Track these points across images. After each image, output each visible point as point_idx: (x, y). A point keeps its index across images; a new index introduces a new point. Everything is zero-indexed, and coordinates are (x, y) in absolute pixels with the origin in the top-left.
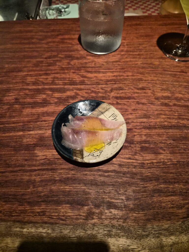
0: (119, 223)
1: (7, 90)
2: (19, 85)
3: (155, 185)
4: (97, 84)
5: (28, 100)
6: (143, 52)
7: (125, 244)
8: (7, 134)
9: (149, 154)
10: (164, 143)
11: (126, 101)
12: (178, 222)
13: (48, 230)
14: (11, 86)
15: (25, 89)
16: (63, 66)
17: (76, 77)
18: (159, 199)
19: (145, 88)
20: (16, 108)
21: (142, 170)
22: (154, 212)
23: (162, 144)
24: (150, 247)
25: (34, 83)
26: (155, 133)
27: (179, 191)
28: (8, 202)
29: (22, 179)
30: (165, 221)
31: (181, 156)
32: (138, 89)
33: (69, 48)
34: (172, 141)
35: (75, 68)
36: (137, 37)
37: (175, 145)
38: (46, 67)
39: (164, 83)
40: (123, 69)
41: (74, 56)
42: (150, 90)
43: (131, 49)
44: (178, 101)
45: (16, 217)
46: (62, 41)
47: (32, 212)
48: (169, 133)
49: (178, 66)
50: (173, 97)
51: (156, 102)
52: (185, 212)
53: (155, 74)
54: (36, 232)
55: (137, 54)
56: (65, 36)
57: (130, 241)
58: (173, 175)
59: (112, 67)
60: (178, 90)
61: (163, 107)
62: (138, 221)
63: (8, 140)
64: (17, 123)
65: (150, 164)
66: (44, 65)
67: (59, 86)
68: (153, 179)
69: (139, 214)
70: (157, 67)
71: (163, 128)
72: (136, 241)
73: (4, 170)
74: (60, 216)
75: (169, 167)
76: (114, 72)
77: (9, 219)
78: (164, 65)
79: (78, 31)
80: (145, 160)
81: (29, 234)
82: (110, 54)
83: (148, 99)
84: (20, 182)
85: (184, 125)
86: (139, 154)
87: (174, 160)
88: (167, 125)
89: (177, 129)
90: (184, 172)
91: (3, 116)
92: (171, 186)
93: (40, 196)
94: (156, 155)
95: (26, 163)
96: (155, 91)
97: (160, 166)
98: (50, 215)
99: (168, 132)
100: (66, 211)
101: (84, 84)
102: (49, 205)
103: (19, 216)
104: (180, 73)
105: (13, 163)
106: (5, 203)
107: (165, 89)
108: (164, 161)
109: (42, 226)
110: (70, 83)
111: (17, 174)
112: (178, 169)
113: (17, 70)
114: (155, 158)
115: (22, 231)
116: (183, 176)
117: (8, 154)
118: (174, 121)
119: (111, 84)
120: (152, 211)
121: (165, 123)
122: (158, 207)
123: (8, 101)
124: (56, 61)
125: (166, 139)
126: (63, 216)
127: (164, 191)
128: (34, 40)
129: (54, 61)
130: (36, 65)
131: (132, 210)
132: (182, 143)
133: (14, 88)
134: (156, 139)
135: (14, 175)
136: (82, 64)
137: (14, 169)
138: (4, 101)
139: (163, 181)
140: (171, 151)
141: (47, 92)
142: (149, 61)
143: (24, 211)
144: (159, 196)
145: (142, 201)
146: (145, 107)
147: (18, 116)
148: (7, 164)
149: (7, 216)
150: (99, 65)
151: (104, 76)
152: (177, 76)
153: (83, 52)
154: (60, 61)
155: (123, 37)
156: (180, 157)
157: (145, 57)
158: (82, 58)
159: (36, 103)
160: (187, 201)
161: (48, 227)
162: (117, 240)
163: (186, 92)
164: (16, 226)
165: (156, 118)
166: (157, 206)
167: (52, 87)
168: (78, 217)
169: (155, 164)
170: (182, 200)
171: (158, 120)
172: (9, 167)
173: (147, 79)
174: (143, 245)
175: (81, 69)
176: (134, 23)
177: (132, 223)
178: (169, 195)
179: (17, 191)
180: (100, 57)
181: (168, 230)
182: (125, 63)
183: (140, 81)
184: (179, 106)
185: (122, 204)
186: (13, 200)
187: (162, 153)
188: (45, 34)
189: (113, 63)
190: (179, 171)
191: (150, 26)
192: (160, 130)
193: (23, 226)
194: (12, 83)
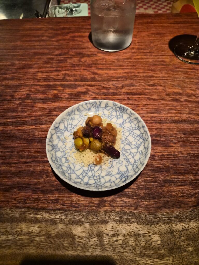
0: (130, 210)
1: (18, 85)
2: (30, 81)
3: (166, 176)
4: (108, 80)
5: (39, 95)
6: (155, 50)
7: (136, 229)
8: (19, 128)
9: (160, 147)
10: (175, 137)
11: (137, 97)
12: (188, 209)
13: (61, 216)
14: (22, 82)
15: (37, 85)
16: (74, 63)
17: (86, 74)
18: (169, 188)
19: (156, 85)
20: (28, 103)
21: (152, 161)
22: (165, 200)
23: (173, 138)
24: (160, 232)
25: (45, 80)
26: (166, 128)
27: (189, 181)
28: (22, 190)
29: (35, 169)
30: (175, 209)
31: (192, 149)
32: (149, 85)
33: (80, 46)
34: (183, 135)
35: (86, 65)
36: (148, 35)
37: (186, 138)
38: (56, 64)
39: (175, 79)
40: (134, 66)
41: (84, 54)
42: (161, 86)
44: (189, 97)
45: (30, 204)
46: (73, 39)
47: (45, 200)
48: (180, 127)
50: (184, 93)
51: (167, 98)
52: (194, 201)
53: (166, 71)
54: (50, 218)
55: (148, 51)
56: (75, 34)
57: (141, 227)
58: (183, 166)
59: (123, 64)
60: (189, 87)
61: (174, 103)
62: (148, 209)
63: (20, 133)
64: (29, 117)
65: (161, 156)
66: (55, 62)
67: (69, 83)
68: (164, 170)
69: (150, 202)
70: (168, 64)
71: (174, 122)
72: (146, 226)
73: (18, 161)
74: (73, 203)
75: (179, 159)
76: (125, 69)
77: (24, 206)
78: (176, 62)
79: (88, 29)
80: (156, 153)
81: (43, 220)
82: (120, 52)
83: (159, 95)
84: (33, 172)
85: (195, 119)
87: (184, 153)
88: (178, 120)
89: (188, 123)
90: (194, 163)
91: (15, 111)
92: (182, 177)
93: (53, 185)
94: (166, 147)
95: (39, 155)
96: (166, 87)
97: (171, 158)
98: (63, 203)
99: (178, 126)
100: (78, 199)
101: (95, 80)
102: (62, 194)
103: (33, 203)
104: (192, 70)
105: (26, 154)
106: (19, 192)
107: (176, 85)
108: (174, 153)
109: (55, 212)
110: (81, 79)
111: (29, 165)
112: (188, 161)
113: (27, 67)
114: (166, 151)
115: (36, 217)
116: (193, 167)
117: (21, 146)
118: (185, 116)
119: (121, 80)
120: (162, 199)
121: (176, 118)
122: (168, 196)
123: (20, 96)
124: (67, 58)
125: (177, 133)
126: (76, 203)
127: (174, 181)
128: (44, 37)
129: (65, 58)
130: (47, 62)
131: (143, 198)
132: (193, 136)
133: (25, 84)
134: (167, 133)
135: (27, 166)
136: (92, 61)
137: (27, 160)
138: (16, 97)
139: (174, 172)
140: (181, 144)
141: (58, 88)
142: (161, 58)
143: (38, 199)
144: (169, 185)
145: (152, 191)
146: (156, 103)
147: (30, 110)
148: (20, 155)
149: (21, 203)
150: (110, 62)
151: (115, 73)
152: (189, 73)
153: (94, 50)
154: (71, 58)
155: (134, 35)
156: (190, 150)
157: (156, 54)
158: (92, 56)
159: (48, 99)
160: (197, 191)
161: (62, 214)
162: (128, 226)
163: (197, 88)
164: (30, 212)
165: (167, 113)
166: (167, 194)
167: (63, 83)
168: (90, 204)
169: (166, 156)
170: (192, 190)
171: (169, 115)
172: (22, 158)
173: (158, 76)
174: (153, 230)
175: (92, 66)
176: (145, 21)
177: (143, 210)
178: (180, 185)
179: (31, 180)
180: (111, 55)
181: (178, 217)
182: (136, 61)
183: (151, 78)
184: (190, 102)
185: (133, 193)
186: (27, 189)
187: (173, 146)
188: (56, 32)
189: (124, 60)
190: (190, 163)
191: (161, 24)
192: (171, 125)
193: (37, 213)
194: (23, 79)
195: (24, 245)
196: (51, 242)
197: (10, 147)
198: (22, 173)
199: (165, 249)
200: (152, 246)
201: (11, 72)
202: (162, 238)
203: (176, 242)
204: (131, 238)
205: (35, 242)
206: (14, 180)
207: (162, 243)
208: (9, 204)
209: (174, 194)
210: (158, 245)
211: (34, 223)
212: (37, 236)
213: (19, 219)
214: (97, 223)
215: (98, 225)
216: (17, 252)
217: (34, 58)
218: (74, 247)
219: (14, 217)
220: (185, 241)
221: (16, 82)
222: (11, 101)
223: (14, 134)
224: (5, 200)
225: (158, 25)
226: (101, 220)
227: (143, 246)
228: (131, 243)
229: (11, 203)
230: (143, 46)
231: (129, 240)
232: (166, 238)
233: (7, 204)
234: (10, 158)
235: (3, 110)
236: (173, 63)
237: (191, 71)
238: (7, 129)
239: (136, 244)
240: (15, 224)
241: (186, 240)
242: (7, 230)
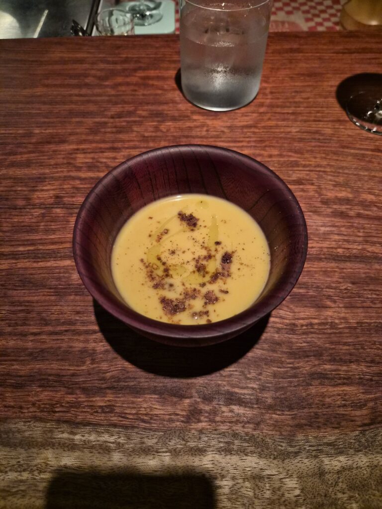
0: (246, 430)
1: (39, 178)
2: (62, 170)
3: (315, 366)
5: (79, 199)
6: (303, 109)
7: (256, 466)
8: (42, 264)
9: (305, 308)
10: (335, 288)
12: (353, 431)
13: (119, 438)
14: (47, 171)
15: (74, 178)
16: (146, 134)
18: (320, 390)
19: (303, 181)
20: (58, 215)
21: (290, 336)
22: (311, 412)
23: (331, 290)
24: (300, 473)
26: (318, 269)
27: (357, 377)
28: (47, 386)
29: (71, 347)
30: (329, 429)
31: (365, 312)
33: (158, 97)
34: (350, 285)
35: (169, 138)
36: (291, 76)
37: (355, 292)
38: (112, 135)
39: (341, 171)
41: (167, 114)
42: (313, 184)
43: (279, 102)
44: (367, 208)
45: (61, 414)
46: (145, 83)
47: (90, 406)
49: (370, 137)
50: (356, 200)
51: (322, 209)
52: (366, 415)
53: (324, 153)
54: (98, 441)
55: (290, 112)
56: (150, 71)
57: (265, 462)
58: (348, 347)
59: (240, 137)
60: (366, 186)
61: (336, 220)
62: (280, 428)
63: (43, 275)
64: (59, 242)
65: (307, 325)
66: (109, 130)
68: (312, 354)
69: (283, 414)
70: (327, 139)
71: (334, 260)
72: (275, 462)
73: (38, 330)
74: (141, 414)
75: (341, 333)
77: (50, 417)
78: (343, 135)
79: (175, 62)
80: (298, 319)
81: (86, 445)
82: (237, 111)
83: (308, 204)
84: (67, 352)
85: (375, 254)
86: (288, 307)
87: (351, 321)
88: (342, 254)
89: (360, 261)
90: (370, 342)
91: (34, 229)
92: (345, 368)
93: (103, 379)
94: (318, 309)
95: (78, 318)
96: (323, 186)
97: (325, 331)
98: (122, 413)
99: (342, 267)
100: (151, 407)
102: (120, 396)
103: (68, 412)
105: (54, 317)
106: (40, 389)
107: (342, 184)
108: (333, 321)
109: (108, 430)
111: (60, 338)
112: (358, 337)
113: (57, 140)
114: (316, 316)
115: (73, 439)
116: (366, 349)
117: (45, 301)
118: (355, 247)
120: (306, 410)
121: (340, 250)
122: (317, 404)
123: (42, 201)
124: (133, 124)
125: (340, 280)
126: (146, 415)
127: (330, 376)
128: (90, 78)
129: (128, 122)
130: (94, 131)
131: (270, 408)
132: (370, 288)
133: (51, 175)
134: (320, 281)
135: (55, 340)
136: (181, 129)
137: (57, 329)
138: (34, 200)
139: (329, 358)
140: (346, 303)
142: (314, 127)
143: (77, 404)
144: (321, 384)
145: (288, 393)
147: (61, 229)
148: (43, 319)
149: (45, 412)
150: (215, 133)
153: (184, 106)
154: (139, 123)
155: (264, 76)
156: (363, 314)
157: (305, 118)
158: (182, 118)
160: (371, 396)
161: (119, 433)
162: (242, 460)
164: (62, 429)
165: (322, 241)
166: (316, 401)
168: (172, 417)
169: (316, 327)
170: (363, 393)
171: (326, 244)
172: (46, 325)
173: (308, 163)
174: (287, 469)
175: (181, 140)
176: (287, 46)
177: (270, 431)
178: (340, 384)
179: (63, 368)
180: (218, 118)
181: (334, 446)
182: (265, 130)
183: (293, 166)
184: (368, 217)
185: (252, 397)
186: (55, 384)
187: (330, 307)
188: (111, 67)
189: (242, 129)
190: (361, 341)
191: (318, 55)
192: (328, 264)
193: (75, 430)
194: (47, 165)
197: (24, 301)
198: (46, 354)
199: (308, 506)
200: (283, 499)
201: (25, 150)
202: (302, 483)
203: (328, 491)
204: (247, 483)
206: (32, 366)
207: (302, 494)
208: (22, 413)
209: (328, 400)
210: (296, 496)
211: (69, 450)
213: (41, 442)
214: (185, 452)
215: (187, 456)
217: (70, 122)
218: (141, 497)
219: (33, 438)
220: (346, 491)
221: (35, 172)
222: (25, 209)
223: (31, 276)
224: (15, 405)
225: (312, 56)
226: (192, 448)
227: (268, 499)
228: (245, 492)
229: (26, 411)
230: (281, 100)
231: (242, 487)
232: (309, 484)
233: (20, 412)
234: (24, 324)
235: (10, 228)
236: (338, 137)
237: (372, 155)
238: (19, 266)
239: (255, 494)
240: (34, 450)
241: (346, 489)
242: (19, 462)
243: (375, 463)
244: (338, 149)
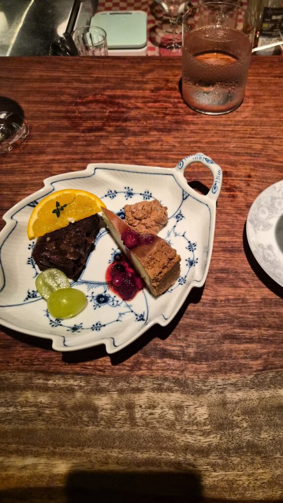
0: (174, 375)
1: (22, 184)
2: (40, 177)
3: (228, 330)
6: (240, 127)
7: (178, 400)
12: (250, 375)
13: (81, 382)
14: (28, 178)
16: (111, 147)
18: (230, 347)
19: (234, 189)
21: (212, 308)
22: (221, 362)
24: (210, 403)
27: (257, 337)
30: (233, 374)
33: (122, 114)
35: (130, 151)
38: (83, 147)
39: (264, 180)
41: (129, 130)
42: (241, 191)
45: (38, 366)
46: (112, 101)
52: (260, 364)
53: (253, 165)
54: (65, 384)
55: (230, 129)
57: (185, 397)
58: (253, 317)
65: (225, 301)
68: (227, 321)
69: (201, 364)
70: (258, 154)
72: (192, 396)
75: (250, 306)
77: (30, 369)
80: (219, 296)
81: (56, 387)
87: (258, 297)
90: (269, 313)
92: (249, 331)
94: (234, 289)
97: (238, 305)
103: (43, 365)
106: (23, 349)
108: (244, 297)
109: (73, 377)
112: (261, 309)
115: (47, 384)
120: (218, 361)
124: (99, 138)
126: (101, 366)
127: (238, 337)
128: (65, 96)
129: (96, 136)
130: (68, 143)
136: (140, 143)
139: (239, 324)
145: (206, 349)
150: (168, 147)
154: (106, 138)
157: (242, 135)
160: (265, 351)
161: (81, 379)
162: (169, 395)
164: (39, 377)
166: (226, 355)
169: (231, 302)
170: (260, 349)
174: (201, 401)
177: (191, 375)
178: (244, 343)
181: (235, 385)
185: (180, 352)
187: (243, 287)
189: (190, 144)
190: (263, 312)
193: (48, 378)
194: (28, 173)
195: (30, 419)
196: (66, 415)
199: (213, 425)
200: (196, 421)
201: (10, 160)
202: (210, 410)
203: (228, 416)
204: (171, 411)
205: (45, 415)
207: (209, 418)
208: (9, 366)
209: (234, 354)
210: (205, 419)
211: (43, 391)
212: (47, 407)
213: (23, 386)
214: (128, 391)
215: (129, 394)
216: (20, 428)
217: (47, 136)
218: (95, 421)
219: (17, 383)
220: (240, 415)
221: (17, 178)
224: (3, 360)
226: (133, 388)
227: (185, 421)
228: (169, 417)
229: (12, 365)
231: (167, 413)
232: (215, 411)
233: (7, 365)
239: (176, 418)
240: (17, 392)
242: (6, 400)
243: (263, 397)
244: (265, 162)
